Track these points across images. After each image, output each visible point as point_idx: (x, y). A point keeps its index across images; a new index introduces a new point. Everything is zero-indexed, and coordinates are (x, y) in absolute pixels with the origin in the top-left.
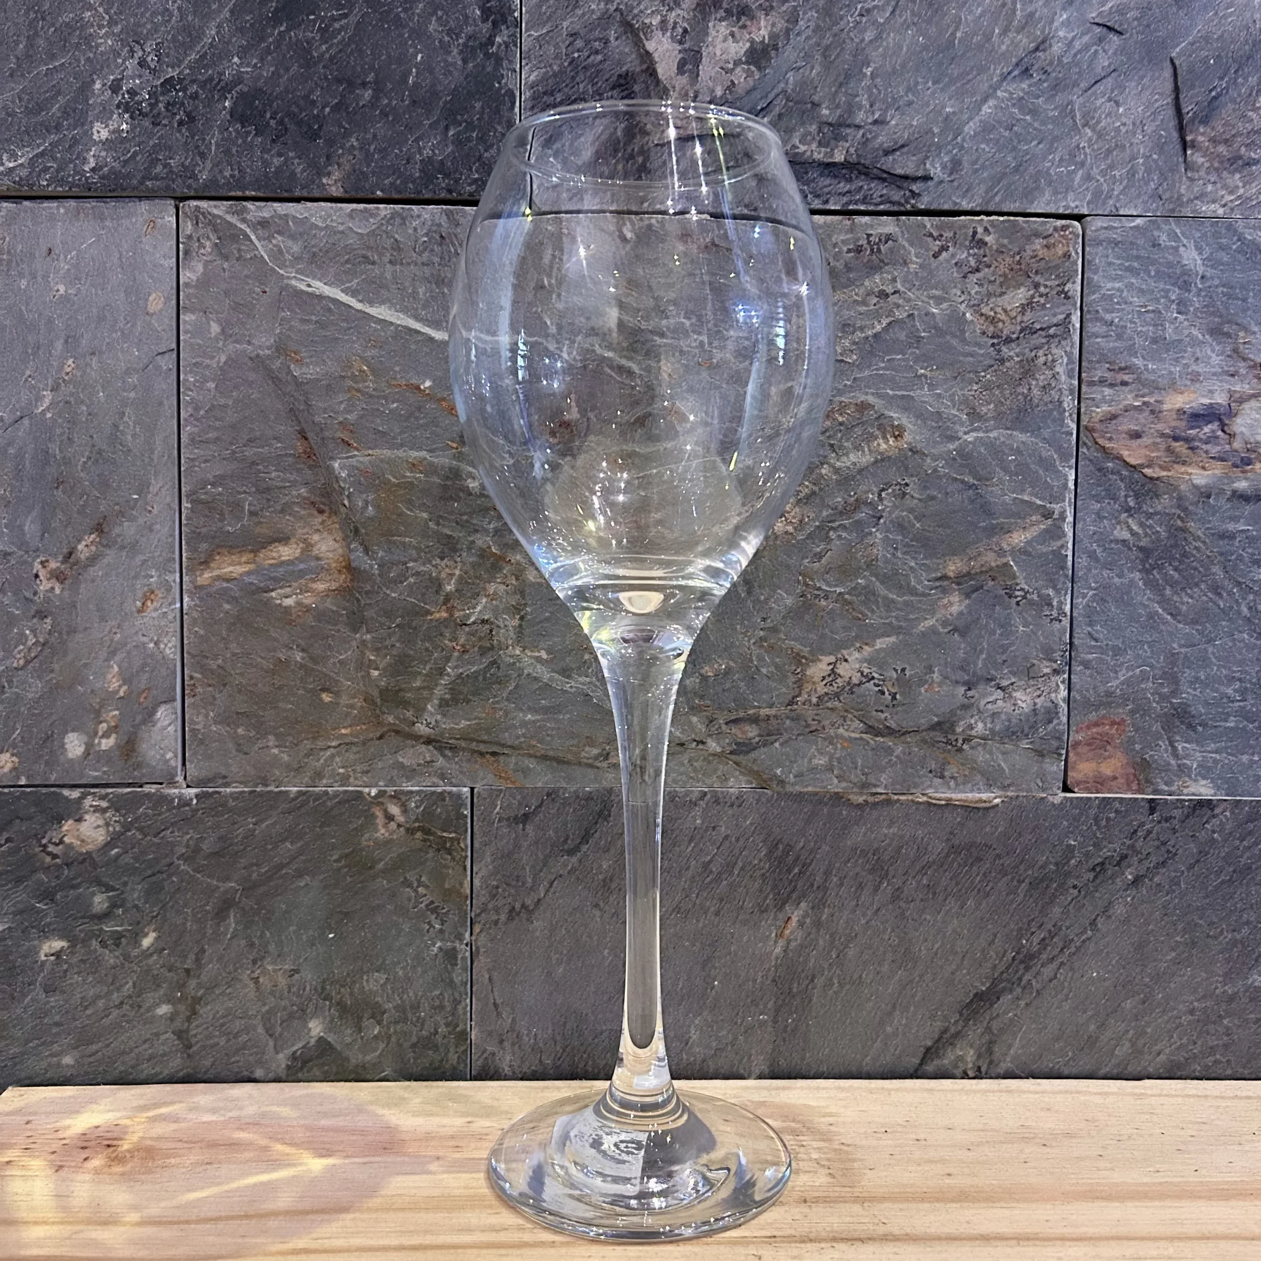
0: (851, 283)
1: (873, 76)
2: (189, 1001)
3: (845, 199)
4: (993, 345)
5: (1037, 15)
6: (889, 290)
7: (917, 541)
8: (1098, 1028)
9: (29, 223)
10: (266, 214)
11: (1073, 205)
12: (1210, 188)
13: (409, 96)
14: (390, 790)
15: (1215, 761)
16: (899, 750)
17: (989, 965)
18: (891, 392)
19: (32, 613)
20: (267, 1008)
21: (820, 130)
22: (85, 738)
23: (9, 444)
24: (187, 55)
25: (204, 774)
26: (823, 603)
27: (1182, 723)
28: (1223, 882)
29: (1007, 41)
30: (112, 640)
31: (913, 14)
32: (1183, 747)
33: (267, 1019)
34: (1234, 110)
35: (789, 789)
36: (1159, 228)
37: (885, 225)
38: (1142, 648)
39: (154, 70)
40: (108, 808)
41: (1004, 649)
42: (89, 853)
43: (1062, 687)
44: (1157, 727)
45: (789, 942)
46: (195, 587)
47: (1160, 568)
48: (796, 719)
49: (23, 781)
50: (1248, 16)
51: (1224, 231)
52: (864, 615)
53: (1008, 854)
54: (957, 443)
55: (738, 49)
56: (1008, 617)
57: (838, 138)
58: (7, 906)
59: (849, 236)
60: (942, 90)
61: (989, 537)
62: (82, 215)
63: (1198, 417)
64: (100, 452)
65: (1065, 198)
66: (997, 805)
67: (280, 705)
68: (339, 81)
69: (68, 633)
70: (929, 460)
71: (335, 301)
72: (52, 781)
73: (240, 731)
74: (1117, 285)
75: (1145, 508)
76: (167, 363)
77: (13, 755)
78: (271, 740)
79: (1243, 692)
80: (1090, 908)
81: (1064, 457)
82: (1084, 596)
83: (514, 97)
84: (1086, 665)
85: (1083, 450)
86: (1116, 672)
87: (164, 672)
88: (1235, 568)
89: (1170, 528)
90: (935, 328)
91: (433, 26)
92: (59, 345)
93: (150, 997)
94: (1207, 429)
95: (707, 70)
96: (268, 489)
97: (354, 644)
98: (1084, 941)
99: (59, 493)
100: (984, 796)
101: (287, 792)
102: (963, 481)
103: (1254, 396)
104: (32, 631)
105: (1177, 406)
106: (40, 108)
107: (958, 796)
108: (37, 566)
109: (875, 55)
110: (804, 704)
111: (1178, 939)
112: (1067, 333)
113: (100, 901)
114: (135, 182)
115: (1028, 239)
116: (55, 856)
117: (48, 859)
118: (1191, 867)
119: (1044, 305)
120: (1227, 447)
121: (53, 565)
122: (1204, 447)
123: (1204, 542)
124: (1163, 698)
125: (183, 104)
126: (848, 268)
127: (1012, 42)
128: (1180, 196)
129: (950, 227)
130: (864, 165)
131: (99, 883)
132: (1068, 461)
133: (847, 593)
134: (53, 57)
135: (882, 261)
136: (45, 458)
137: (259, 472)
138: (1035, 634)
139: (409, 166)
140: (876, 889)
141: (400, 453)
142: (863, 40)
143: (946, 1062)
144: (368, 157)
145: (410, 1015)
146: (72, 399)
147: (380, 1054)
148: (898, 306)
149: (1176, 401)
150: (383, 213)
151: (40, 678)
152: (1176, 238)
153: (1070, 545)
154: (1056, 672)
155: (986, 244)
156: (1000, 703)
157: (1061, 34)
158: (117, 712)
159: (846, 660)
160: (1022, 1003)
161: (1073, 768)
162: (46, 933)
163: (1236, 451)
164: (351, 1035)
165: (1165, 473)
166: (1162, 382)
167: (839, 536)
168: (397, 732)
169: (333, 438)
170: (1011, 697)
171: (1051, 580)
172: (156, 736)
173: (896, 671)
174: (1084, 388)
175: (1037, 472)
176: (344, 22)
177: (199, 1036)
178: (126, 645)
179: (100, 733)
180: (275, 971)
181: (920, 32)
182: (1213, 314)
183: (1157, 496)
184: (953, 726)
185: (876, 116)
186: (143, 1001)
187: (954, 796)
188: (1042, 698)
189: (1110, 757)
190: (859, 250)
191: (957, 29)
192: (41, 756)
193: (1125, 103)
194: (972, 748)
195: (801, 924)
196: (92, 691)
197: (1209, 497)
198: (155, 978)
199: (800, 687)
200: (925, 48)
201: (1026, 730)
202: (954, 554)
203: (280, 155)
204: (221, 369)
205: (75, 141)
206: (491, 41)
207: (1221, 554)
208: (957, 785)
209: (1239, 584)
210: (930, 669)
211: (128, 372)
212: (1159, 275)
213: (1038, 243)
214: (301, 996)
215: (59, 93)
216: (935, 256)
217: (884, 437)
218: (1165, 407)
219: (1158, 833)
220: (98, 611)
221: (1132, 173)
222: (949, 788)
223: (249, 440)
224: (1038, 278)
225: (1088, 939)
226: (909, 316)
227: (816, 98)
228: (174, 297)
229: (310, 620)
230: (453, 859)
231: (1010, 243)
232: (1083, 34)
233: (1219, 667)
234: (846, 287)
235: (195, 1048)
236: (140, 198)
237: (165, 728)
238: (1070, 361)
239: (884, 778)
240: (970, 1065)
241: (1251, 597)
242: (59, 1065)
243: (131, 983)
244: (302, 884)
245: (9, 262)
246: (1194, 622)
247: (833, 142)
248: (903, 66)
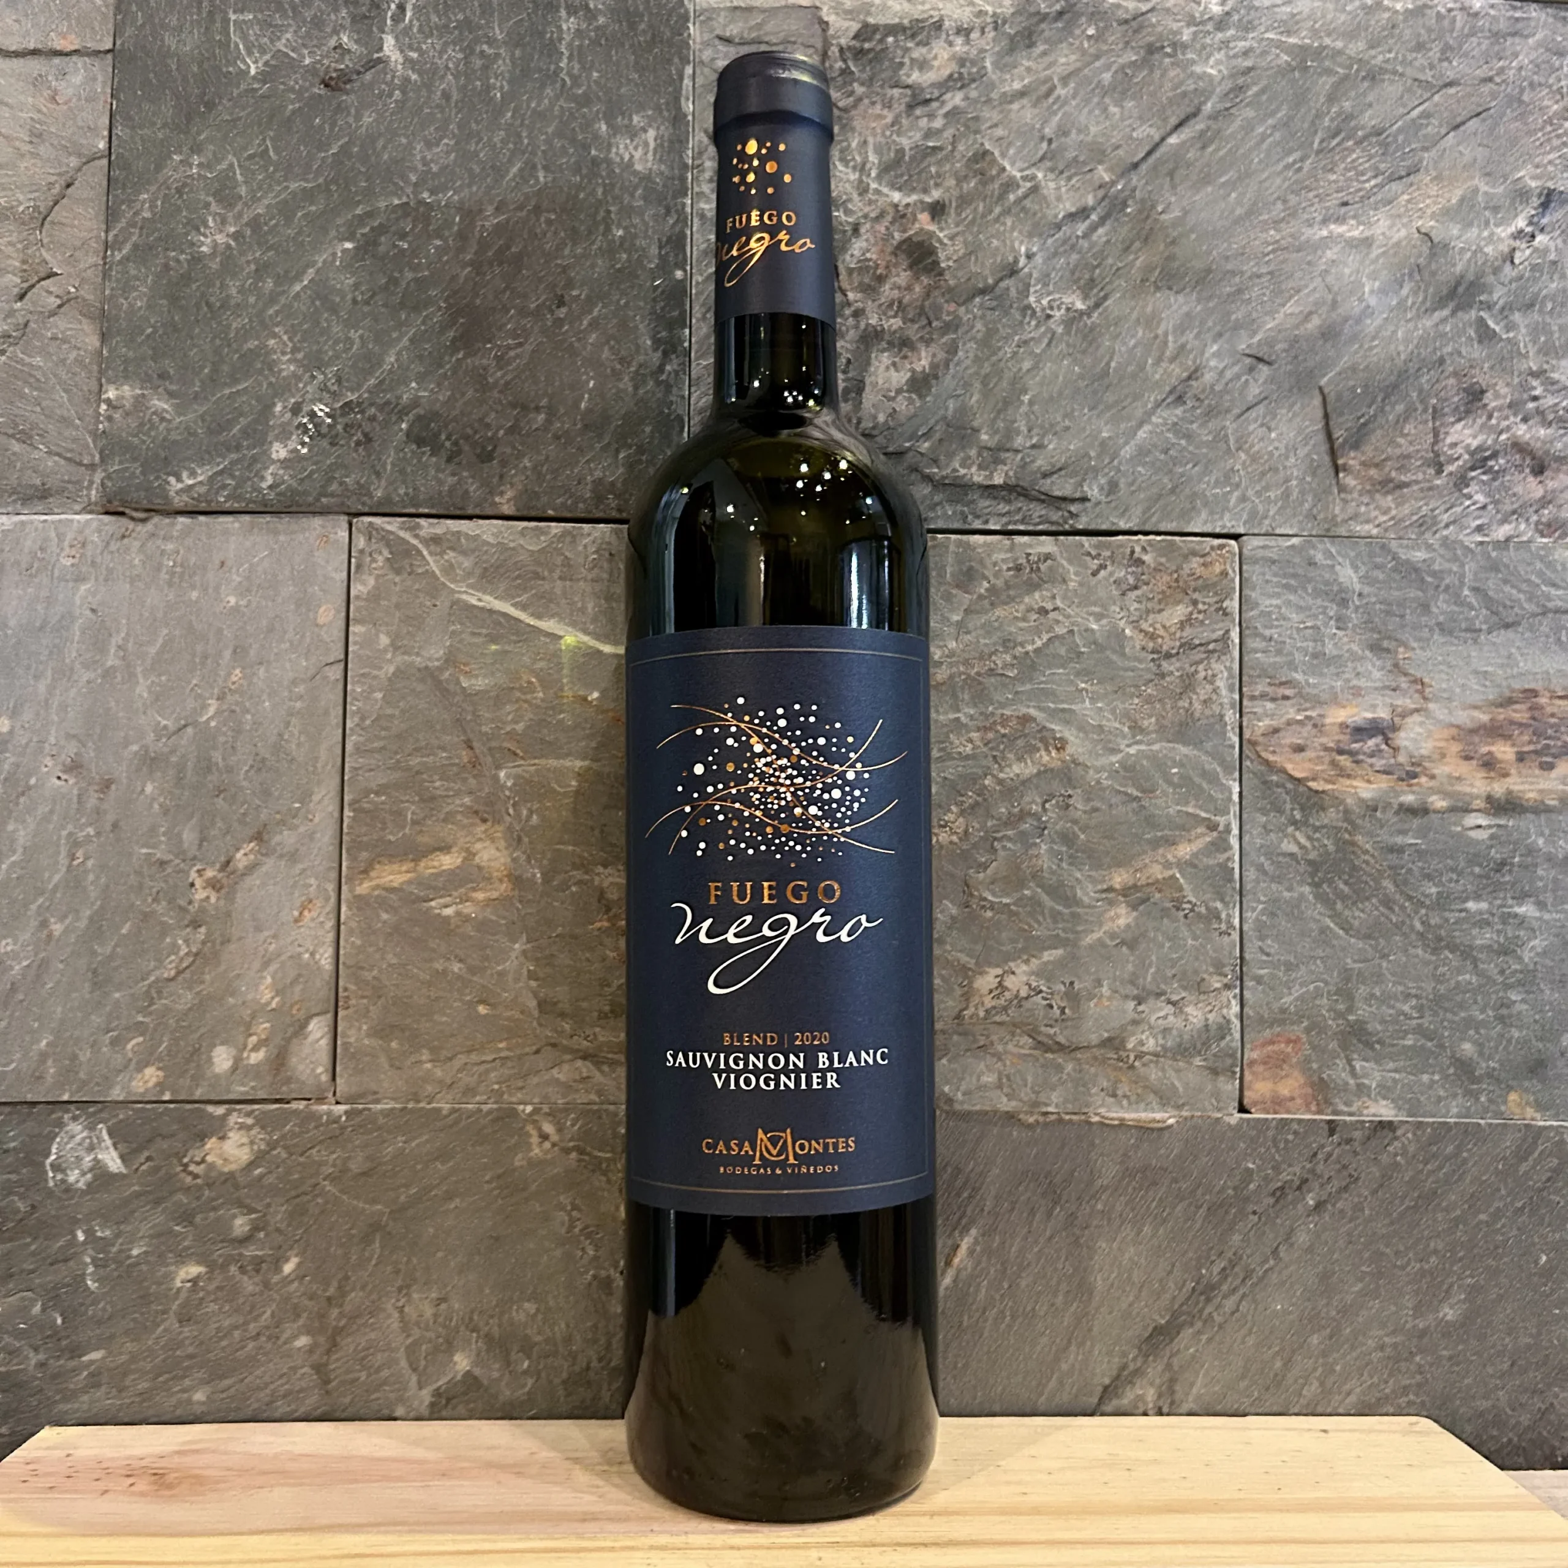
0: (1012, 599)
1: (1031, 403)
2: (330, 1331)
3: (1005, 520)
4: (1153, 660)
5: (1189, 347)
6: (1049, 606)
7: (1083, 852)
8: (1285, 1365)
9: (204, 538)
10: (439, 530)
11: (1229, 525)
12: (1363, 509)
13: (582, 420)
14: (546, 1108)
15: (1394, 1080)
16: (1069, 1067)
17: (1168, 1296)
18: (1052, 705)
19: (186, 922)
20: (410, 1340)
21: (979, 454)
22: (233, 1052)
23: (173, 752)
24: (366, 380)
25: (354, 1089)
26: (989, 914)
27: (1359, 1040)
28: (1408, 1208)
29: (1160, 371)
30: (266, 951)
31: (1068, 345)
32: (1362, 1067)
33: (411, 1350)
34: (1383, 436)
35: (957, 1107)
36: (1314, 547)
37: (1042, 543)
38: (1315, 963)
39: (334, 394)
40: (253, 1125)
41: (1174, 963)
42: (232, 1174)
43: (1233, 1002)
44: (1333, 1045)
45: (959, 1271)
46: (355, 897)
47: (1330, 882)
48: (964, 1034)
49: (167, 1097)
50: (1392, 347)
51: (1377, 550)
52: (1030, 926)
53: (1184, 1176)
54: (1119, 756)
55: (899, 378)
56: (1176, 929)
57: (997, 461)
58: (145, 1229)
59: (1009, 555)
60: (1098, 416)
61: (1154, 849)
62: (256, 530)
63: (1361, 732)
64: (263, 760)
65: (1222, 518)
66: (1171, 1126)
67: (436, 1017)
68: (514, 406)
69: (222, 943)
70: (1091, 772)
71: (505, 615)
72: (196, 1098)
73: (394, 1045)
74: (1275, 602)
75: (1311, 821)
76: (336, 672)
77: (159, 1069)
78: (425, 1055)
79: (1420, 1009)
80: (1271, 1236)
81: (1228, 770)
82: (1254, 910)
83: (682, 421)
84: (1259, 980)
85: (1247, 763)
86: (1289, 988)
87: (318, 984)
88: (1406, 882)
89: (1338, 841)
90: (1095, 643)
91: (606, 354)
92: (227, 654)
93: (289, 1328)
94: (1371, 743)
95: (869, 398)
96: (433, 798)
97: (513, 955)
98: (1266, 1271)
99: (219, 801)
100: (1158, 1116)
101: (439, 1110)
102: (1126, 794)
103: (1417, 710)
104: (186, 941)
105: (1340, 720)
106: (224, 427)
107: (1130, 1116)
108: (193, 875)
109: (1032, 383)
110: (971, 1017)
111: (1364, 1268)
112: (1226, 650)
113: (240, 1224)
114: (310, 499)
115: (1186, 557)
116: (196, 1176)
117: (189, 1179)
118: (1374, 1192)
119: (1202, 622)
120: (1392, 761)
121: (210, 873)
122: (1370, 761)
123: (1373, 856)
124: (1340, 1015)
125: (360, 426)
126: (1008, 586)
127: (1165, 371)
128: (1335, 516)
129: (1107, 546)
130: (1023, 488)
131: (240, 1204)
132: (1232, 773)
133: (1014, 904)
134: (236, 381)
135: (1041, 578)
136: (206, 767)
137: (425, 781)
138: (1204, 947)
139: (580, 487)
140: (1049, 1214)
141: (567, 763)
142: (1020, 369)
143: (1125, 1401)
144: (540, 476)
145: (561, 1349)
146: (238, 709)
147: (529, 1393)
148: (1058, 622)
149: (1338, 715)
150: (554, 531)
151: (190, 989)
152: (1332, 557)
153: (1237, 858)
154: (1227, 987)
155: (1144, 562)
156: (1171, 1018)
157: (1213, 363)
158: (267, 1025)
159: (1013, 973)
160: (1204, 1338)
161: (1250, 1088)
162: (182, 1258)
163: (1401, 765)
164: (499, 1370)
165: (1329, 787)
166: (1324, 697)
167: (1004, 847)
168: (554, 1045)
169: (501, 748)
170: (1181, 1011)
171: (1218, 893)
172: (307, 1050)
173: (1064, 983)
174: (1245, 702)
175: (1200, 786)
176: (519, 350)
177: (338, 1372)
178: (279, 956)
179: (250, 1046)
180: (421, 1299)
181: (1075, 361)
182: (1372, 630)
183: (1323, 809)
184: (1123, 1042)
185: (1034, 441)
186: (282, 1332)
187: (1127, 1116)
188: (1214, 1014)
189: (1287, 1076)
190: (1018, 568)
191: (1111, 359)
192: (186, 1071)
193: (1276, 428)
194: (1144, 1065)
195: (971, 1252)
196: (244, 1003)
197: (1375, 810)
198: (295, 1307)
199: (967, 1000)
200: (1081, 377)
201: (1199, 1046)
202: (1119, 865)
203: (453, 474)
204: (390, 679)
205: (255, 459)
206: (661, 369)
207: (1390, 868)
208: (1130, 1104)
209: (1410, 898)
210: (1099, 983)
211: (294, 682)
212: (1317, 594)
213: (1195, 563)
214: (445, 1327)
215: (241, 415)
216: (1094, 574)
217: (1047, 750)
218: (1328, 721)
219: (1339, 1156)
220: (254, 920)
221: (1286, 495)
222: (1122, 1107)
223: (415, 749)
224: (1196, 596)
225: (1271, 1269)
226: (1071, 632)
227: (975, 424)
228: (344, 609)
229: (469, 929)
230: (609, 1181)
231: (1168, 560)
232: (1234, 364)
233: (1394, 983)
234: (1006, 604)
235: (334, 1384)
236: (314, 513)
237: (318, 1041)
238: (1231, 676)
239: (1055, 1097)
240: (1151, 1405)
241: (1423, 911)
242: (189, 1401)
243: (269, 1313)
244: (452, 1206)
245: (183, 573)
246: (1368, 937)
247: (992, 466)
248: (1060, 394)
